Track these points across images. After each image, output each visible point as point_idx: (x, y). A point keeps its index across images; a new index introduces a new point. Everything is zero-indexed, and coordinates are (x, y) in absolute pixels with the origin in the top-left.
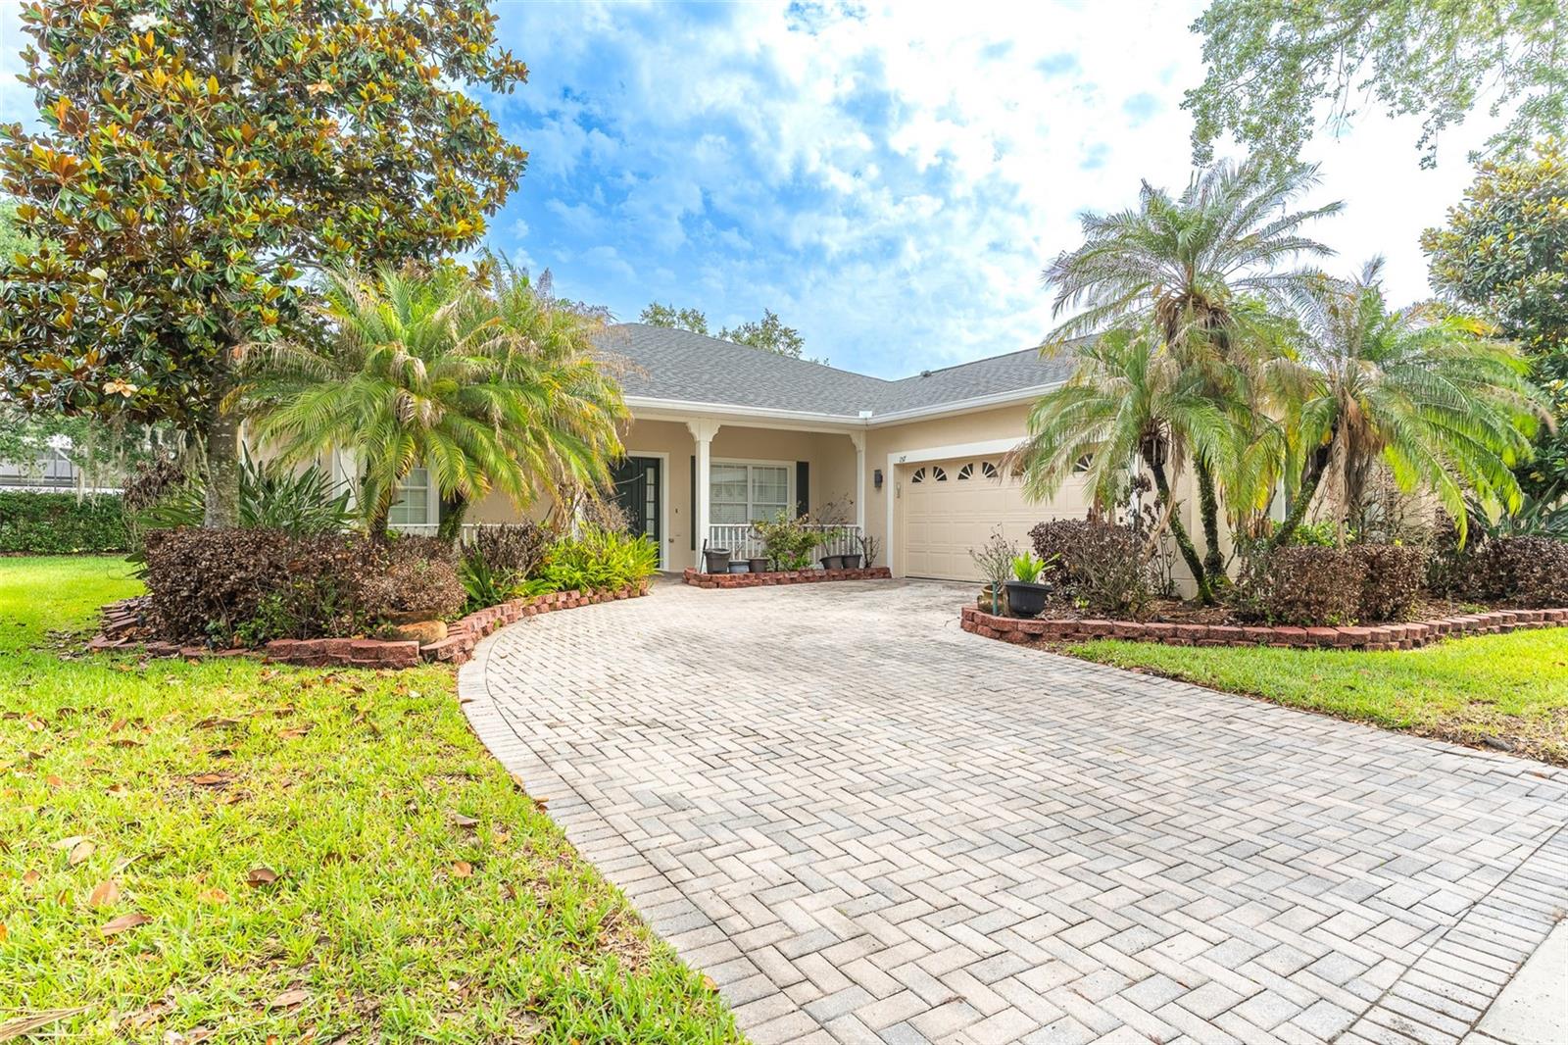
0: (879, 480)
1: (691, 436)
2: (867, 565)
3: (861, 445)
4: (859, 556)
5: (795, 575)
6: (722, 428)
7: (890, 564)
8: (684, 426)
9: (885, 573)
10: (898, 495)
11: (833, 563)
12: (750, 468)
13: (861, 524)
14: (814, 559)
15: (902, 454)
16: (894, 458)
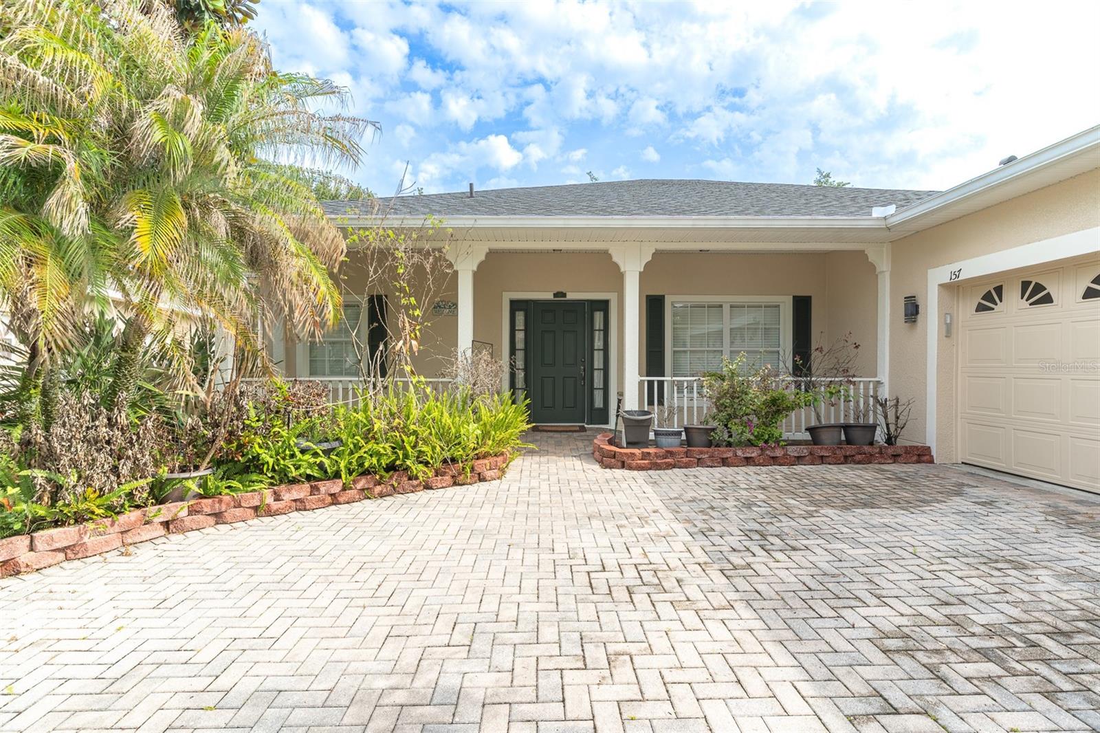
0: (912, 310)
1: (617, 266)
2: (890, 440)
3: (883, 265)
4: (873, 428)
5: (753, 453)
6: (658, 254)
7: (931, 441)
8: (605, 254)
9: (922, 455)
10: (948, 330)
11: (825, 436)
12: (726, 309)
13: (884, 375)
14: (793, 428)
15: (955, 267)
16: (939, 275)
